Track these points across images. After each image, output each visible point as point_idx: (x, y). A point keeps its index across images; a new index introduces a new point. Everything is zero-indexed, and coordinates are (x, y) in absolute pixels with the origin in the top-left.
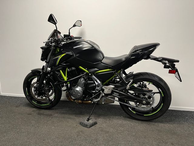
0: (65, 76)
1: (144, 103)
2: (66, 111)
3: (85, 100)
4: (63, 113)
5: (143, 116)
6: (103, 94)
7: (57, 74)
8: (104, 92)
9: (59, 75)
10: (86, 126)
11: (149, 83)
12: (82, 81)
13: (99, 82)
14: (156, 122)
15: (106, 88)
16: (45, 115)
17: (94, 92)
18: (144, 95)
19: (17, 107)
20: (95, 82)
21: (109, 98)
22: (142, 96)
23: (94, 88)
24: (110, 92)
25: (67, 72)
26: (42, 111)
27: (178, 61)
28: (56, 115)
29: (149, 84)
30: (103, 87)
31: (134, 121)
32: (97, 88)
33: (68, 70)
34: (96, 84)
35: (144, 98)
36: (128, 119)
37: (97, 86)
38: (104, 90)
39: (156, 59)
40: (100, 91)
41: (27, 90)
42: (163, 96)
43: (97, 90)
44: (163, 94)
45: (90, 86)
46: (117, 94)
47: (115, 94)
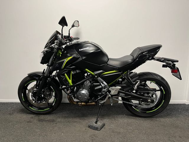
0: (70, 79)
1: (150, 101)
4: (65, 117)
5: (146, 113)
6: (110, 96)
7: (62, 78)
8: (111, 93)
9: (64, 79)
10: (96, 129)
11: (151, 82)
12: (88, 83)
13: (106, 84)
14: (157, 118)
15: (113, 89)
16: (47, 121)
17: (100, 93)
18: (148, 93)
19: (10, 114)
20: (101, 84)
21: (115, 99)
22: (146, 95)
23: (100, 90)
24: (116, 93)
25: (72, 75)
26: (42, 117)
27: (177, 61)
28: (59, 120)
30: (110, 89)
31: (137, 118)
32: (103, 90)
33: (73, 73)
34: (102, 86)
35: (148, 96)
36: (131, 117)
37: (103, 88)
38: (111, 91)
39: (159, 60)
40: (106, 92)
41: (23, 96)
42: (164, 93)
43: (104, 92)
44: (164, 92)
45: (96, 88)
46: (123, 94)
47: (121, 94)
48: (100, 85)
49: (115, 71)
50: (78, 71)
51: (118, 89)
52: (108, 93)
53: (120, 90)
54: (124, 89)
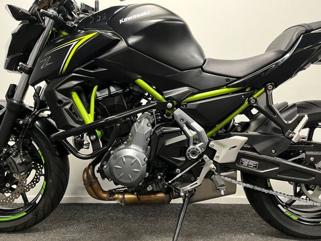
0: (89, 112)
2: (81, 232)
3: (149, 188)
6: (212, 166)
7: (60, 102)
8: (215, 159)
9: (68, 107)
12: (143, 126)
15: (223, 146)
17: (182, 159)
23: (182, 148)
24: (233, 159)
25: (96, 101)
32: (191, 147)
33: (99, 94)
34: (187, 135)
37: (191, 141)
38: (215, 151)
40: (201, 156)
43: (194, 153)
45: (170, 142)
46: (253, 163)
47: (246, 162)
48: (182, 131)
50: (114, 90)
51: (239, 146)
52: (205, 156)
53: (243, 148)
54: (255, 147)
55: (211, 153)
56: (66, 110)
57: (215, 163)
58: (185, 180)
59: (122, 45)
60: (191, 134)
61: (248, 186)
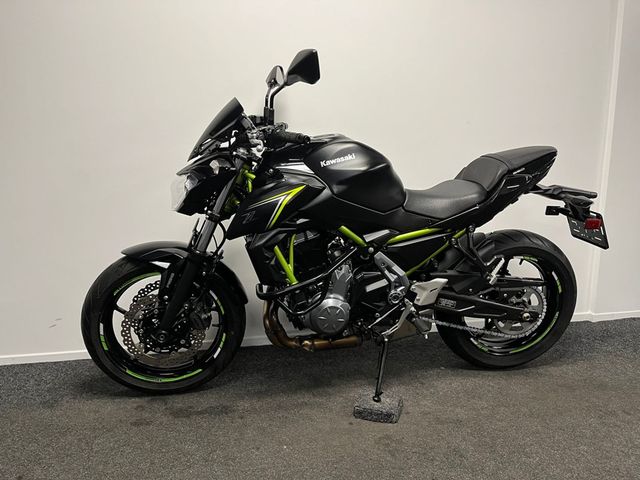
5: (508, 354)
6: (413, 309)
8: (415, 302)
11: (522, 260)
13: (401, 272)
15: (424, 289)
17: (383, 304)
20: (386, 272)
22: (514, 300)
23: (382, 293)
24: (432, 301)
27: (596, 195)
29: (521, 263)
30: (413, 287)
32: (393, 292)
34: (389, 280)
35: (521, 303)
37: (393, 285)
38: (416, 295)
40: (403, 300)
41: (102, 333)
42: (560, 291)
43: (396, 298)
44: (560, 288)
45: (370, 288)
46: (451, 302)
47: (444, 302)
48: (384, 276)
49: (427, 230)
50: (311, 236)
51: (439, 287)
52: (406, 300)
53: (444, 289)
54: (454, 287)
55: (412, 296)
56: (272, 266)
57: (415, 306)
58: (387, 324)
59: (326, 192)
60: (393, 278)
61: (440, 323)
